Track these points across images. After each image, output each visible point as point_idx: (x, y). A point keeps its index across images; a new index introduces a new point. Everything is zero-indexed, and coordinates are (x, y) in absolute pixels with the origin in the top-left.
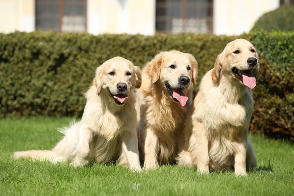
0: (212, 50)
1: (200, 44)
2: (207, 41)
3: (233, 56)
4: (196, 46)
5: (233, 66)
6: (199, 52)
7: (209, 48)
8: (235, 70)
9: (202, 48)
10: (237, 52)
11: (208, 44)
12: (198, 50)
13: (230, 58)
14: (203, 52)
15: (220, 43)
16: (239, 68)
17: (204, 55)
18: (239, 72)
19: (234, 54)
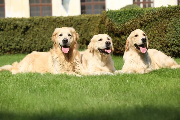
0: (93, 21)
1: (88, 19)
2: (91, 18)
3: (134, 38)
4: (86, 20)
5: (135, 43)
6: (88, 23)
7: (92, 20)
8: (136, 45)
9: (89, 21)
10: (136, 36)
11: (91, 19)
12: (87, 21)
13: (133, 39)
14: (89, 22)
15: (97, 18)
16: (138, 44)
17: (90, 23)
18: (138, 46)
19: (135, 37)
